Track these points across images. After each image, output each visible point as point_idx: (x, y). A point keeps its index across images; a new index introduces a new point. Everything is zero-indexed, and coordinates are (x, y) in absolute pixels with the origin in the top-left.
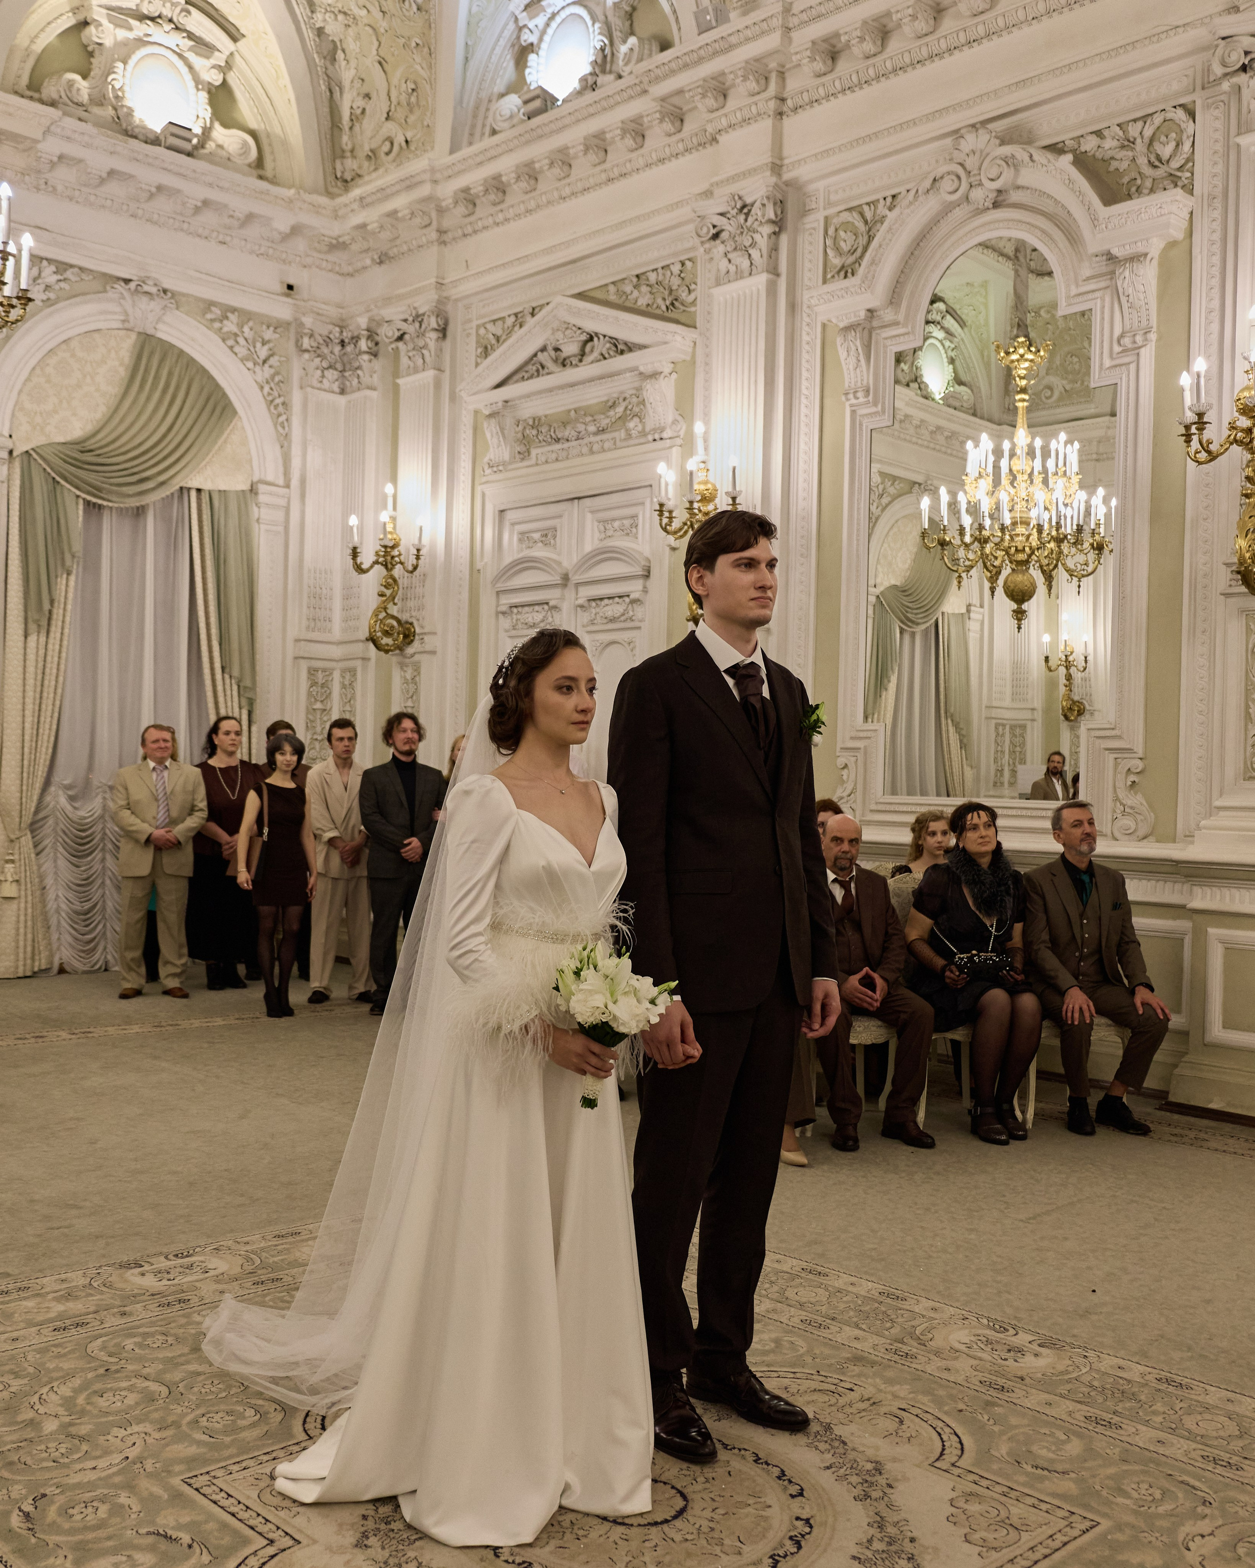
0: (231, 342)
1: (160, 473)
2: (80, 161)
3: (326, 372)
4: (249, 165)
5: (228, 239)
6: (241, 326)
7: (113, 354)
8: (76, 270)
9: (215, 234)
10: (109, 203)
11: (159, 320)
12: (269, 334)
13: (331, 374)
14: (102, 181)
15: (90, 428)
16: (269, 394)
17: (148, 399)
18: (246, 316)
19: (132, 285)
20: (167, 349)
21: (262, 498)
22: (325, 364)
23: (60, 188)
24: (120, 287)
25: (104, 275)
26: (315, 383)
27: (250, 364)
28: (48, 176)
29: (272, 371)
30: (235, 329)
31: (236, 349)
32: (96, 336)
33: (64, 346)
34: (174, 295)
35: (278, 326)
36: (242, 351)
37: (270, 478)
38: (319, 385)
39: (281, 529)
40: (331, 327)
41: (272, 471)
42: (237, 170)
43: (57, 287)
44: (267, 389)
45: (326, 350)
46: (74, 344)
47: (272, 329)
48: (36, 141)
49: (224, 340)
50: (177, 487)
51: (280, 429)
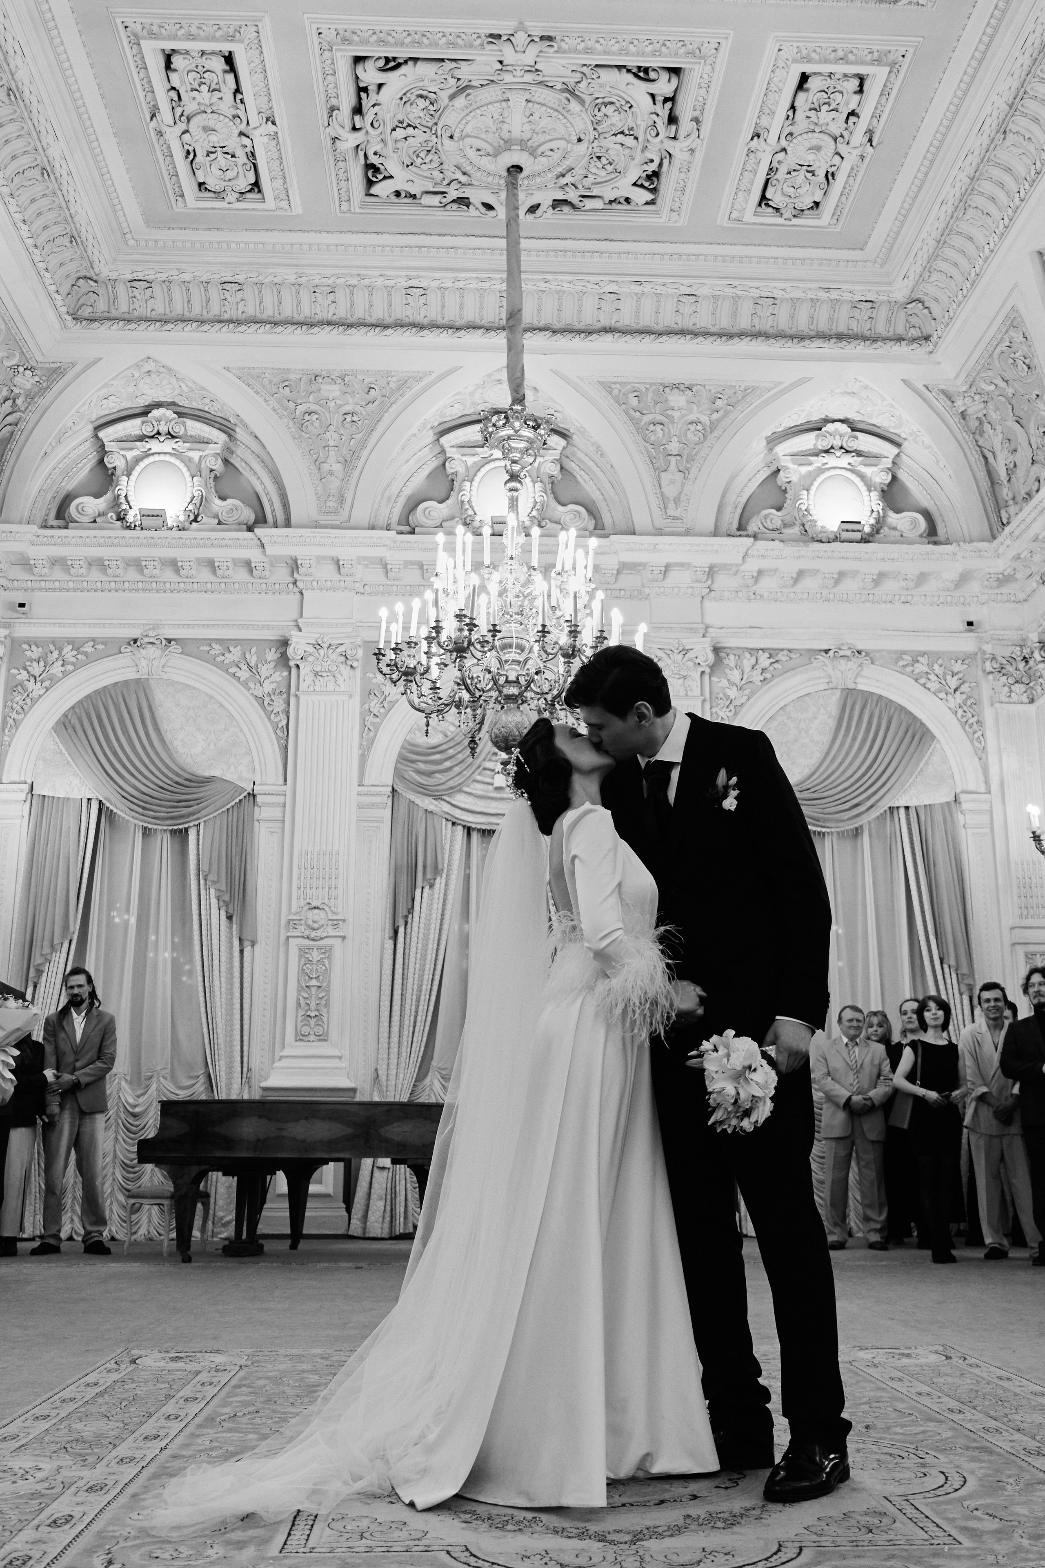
0: (923, 681)
1: (869, 798)
2: (776, 570)
3: (1013, 688)
4: (921, 536)
5: (909, 598)
6: (930, 665)
7: (822, 711)
8: (785, 652)
9: (897, 597)
10: (806, 595)
11: (858, 675)
12: (958, 667)
13: (1019, 688)
14: (796, 581)
15: (807, 772)
16: (963, 716)
17: (854, 739)
18: (933, 657)
19: (831, 653)
20: (867, 696)
21: (964, 806)
22: (1011, 681)
23: (766, 595)
24: (822, 657)
25: (809, 650)
26: (1004, 699)
27: (943, 695)
28: (755, 588)
29: (964, 696)
30: (925, 669)
31: (929, 685)
32: (807, 699)
33: (781, 712)
34: (867, 654)
35: (964, 659)
36: (934, 685)
37: (972, 787)
38: (1007, 700)
39: (988, 830)
40: (1012, 648)
41: (973, 781)
42: (910, 542)
43: (771, 668)
44: (960, 712)
45: (1011, 669)
46: (788, 709)
47: (960, 662)
48: (737, 565)
49: (916, 680)
50: (886, 808)
51: (976, 744)
